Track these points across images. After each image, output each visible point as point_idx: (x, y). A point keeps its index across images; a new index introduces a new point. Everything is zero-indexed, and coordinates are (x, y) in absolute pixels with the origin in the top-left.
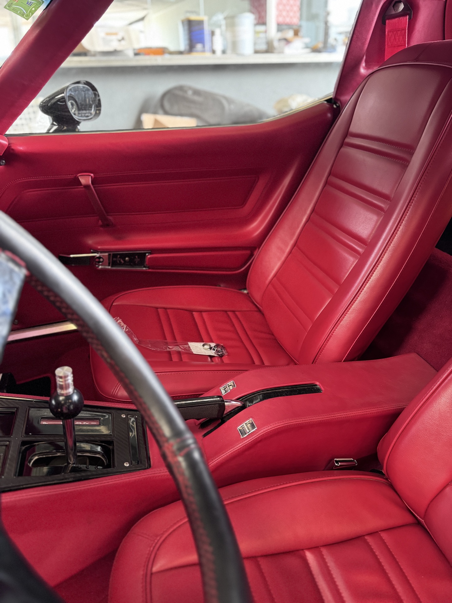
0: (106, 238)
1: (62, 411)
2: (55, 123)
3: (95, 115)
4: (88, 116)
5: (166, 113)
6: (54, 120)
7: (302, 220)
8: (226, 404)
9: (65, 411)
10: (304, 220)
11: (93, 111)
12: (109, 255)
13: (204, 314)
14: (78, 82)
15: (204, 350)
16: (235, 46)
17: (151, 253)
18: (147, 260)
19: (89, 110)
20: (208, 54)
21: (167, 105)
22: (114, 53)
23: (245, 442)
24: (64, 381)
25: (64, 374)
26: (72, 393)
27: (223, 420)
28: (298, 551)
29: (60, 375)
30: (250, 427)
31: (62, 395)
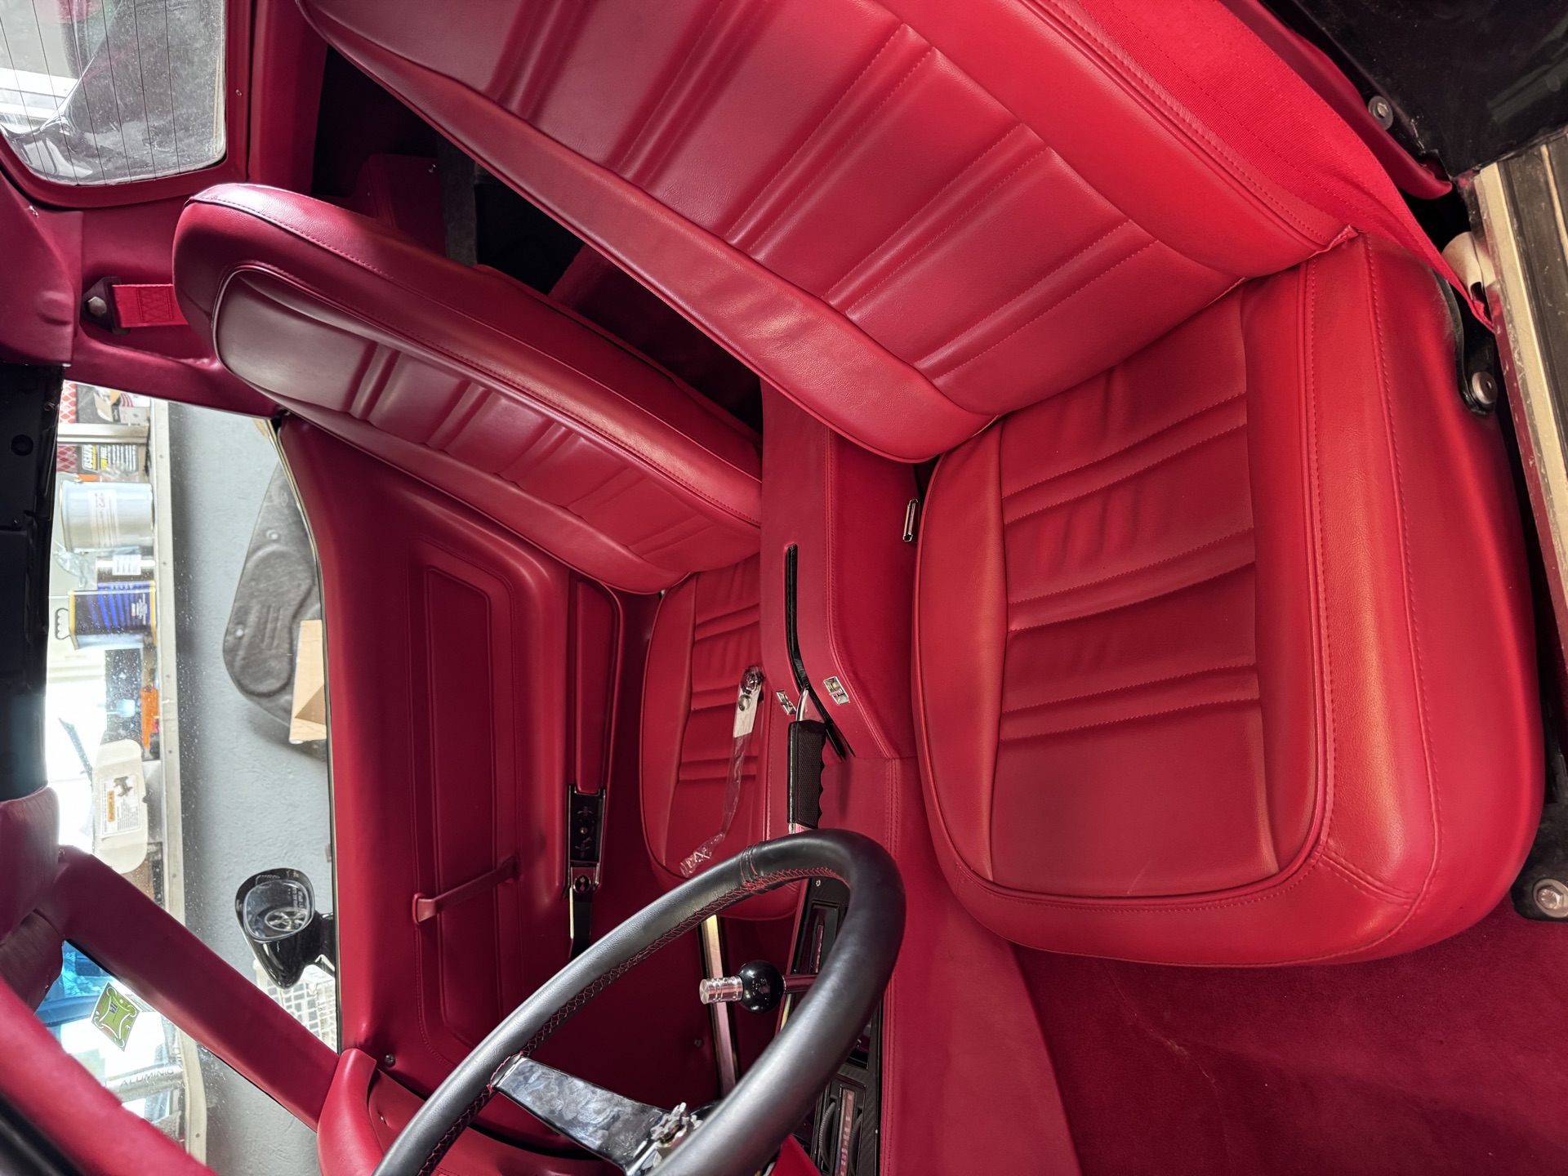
0: (541, 869)
1: (766, 995)
2: (317, 960)
3: (302, 883)
4: (304, 897)
5: (288, 685)
6: (312, 962)
7: (514, 494)
8: (801, 719)
9: (766, 990)
10: (514, 490)
11: (295, 886)
12: (572, 865)
13: (697, 689)
14: (240, 915)
15: (751, 707)
17: (574, 785)
18: (586, 793)
19: (292, 895)
20: (154, 587)
21: (271, 684)
23: (855, 697)
24: (718, 992)
25: (707, 991)
26: (740, 980)
27: (829, 722)
28: (1008, 642)
29: (708, 997)
30: (835, 685)
31: (742, 994)
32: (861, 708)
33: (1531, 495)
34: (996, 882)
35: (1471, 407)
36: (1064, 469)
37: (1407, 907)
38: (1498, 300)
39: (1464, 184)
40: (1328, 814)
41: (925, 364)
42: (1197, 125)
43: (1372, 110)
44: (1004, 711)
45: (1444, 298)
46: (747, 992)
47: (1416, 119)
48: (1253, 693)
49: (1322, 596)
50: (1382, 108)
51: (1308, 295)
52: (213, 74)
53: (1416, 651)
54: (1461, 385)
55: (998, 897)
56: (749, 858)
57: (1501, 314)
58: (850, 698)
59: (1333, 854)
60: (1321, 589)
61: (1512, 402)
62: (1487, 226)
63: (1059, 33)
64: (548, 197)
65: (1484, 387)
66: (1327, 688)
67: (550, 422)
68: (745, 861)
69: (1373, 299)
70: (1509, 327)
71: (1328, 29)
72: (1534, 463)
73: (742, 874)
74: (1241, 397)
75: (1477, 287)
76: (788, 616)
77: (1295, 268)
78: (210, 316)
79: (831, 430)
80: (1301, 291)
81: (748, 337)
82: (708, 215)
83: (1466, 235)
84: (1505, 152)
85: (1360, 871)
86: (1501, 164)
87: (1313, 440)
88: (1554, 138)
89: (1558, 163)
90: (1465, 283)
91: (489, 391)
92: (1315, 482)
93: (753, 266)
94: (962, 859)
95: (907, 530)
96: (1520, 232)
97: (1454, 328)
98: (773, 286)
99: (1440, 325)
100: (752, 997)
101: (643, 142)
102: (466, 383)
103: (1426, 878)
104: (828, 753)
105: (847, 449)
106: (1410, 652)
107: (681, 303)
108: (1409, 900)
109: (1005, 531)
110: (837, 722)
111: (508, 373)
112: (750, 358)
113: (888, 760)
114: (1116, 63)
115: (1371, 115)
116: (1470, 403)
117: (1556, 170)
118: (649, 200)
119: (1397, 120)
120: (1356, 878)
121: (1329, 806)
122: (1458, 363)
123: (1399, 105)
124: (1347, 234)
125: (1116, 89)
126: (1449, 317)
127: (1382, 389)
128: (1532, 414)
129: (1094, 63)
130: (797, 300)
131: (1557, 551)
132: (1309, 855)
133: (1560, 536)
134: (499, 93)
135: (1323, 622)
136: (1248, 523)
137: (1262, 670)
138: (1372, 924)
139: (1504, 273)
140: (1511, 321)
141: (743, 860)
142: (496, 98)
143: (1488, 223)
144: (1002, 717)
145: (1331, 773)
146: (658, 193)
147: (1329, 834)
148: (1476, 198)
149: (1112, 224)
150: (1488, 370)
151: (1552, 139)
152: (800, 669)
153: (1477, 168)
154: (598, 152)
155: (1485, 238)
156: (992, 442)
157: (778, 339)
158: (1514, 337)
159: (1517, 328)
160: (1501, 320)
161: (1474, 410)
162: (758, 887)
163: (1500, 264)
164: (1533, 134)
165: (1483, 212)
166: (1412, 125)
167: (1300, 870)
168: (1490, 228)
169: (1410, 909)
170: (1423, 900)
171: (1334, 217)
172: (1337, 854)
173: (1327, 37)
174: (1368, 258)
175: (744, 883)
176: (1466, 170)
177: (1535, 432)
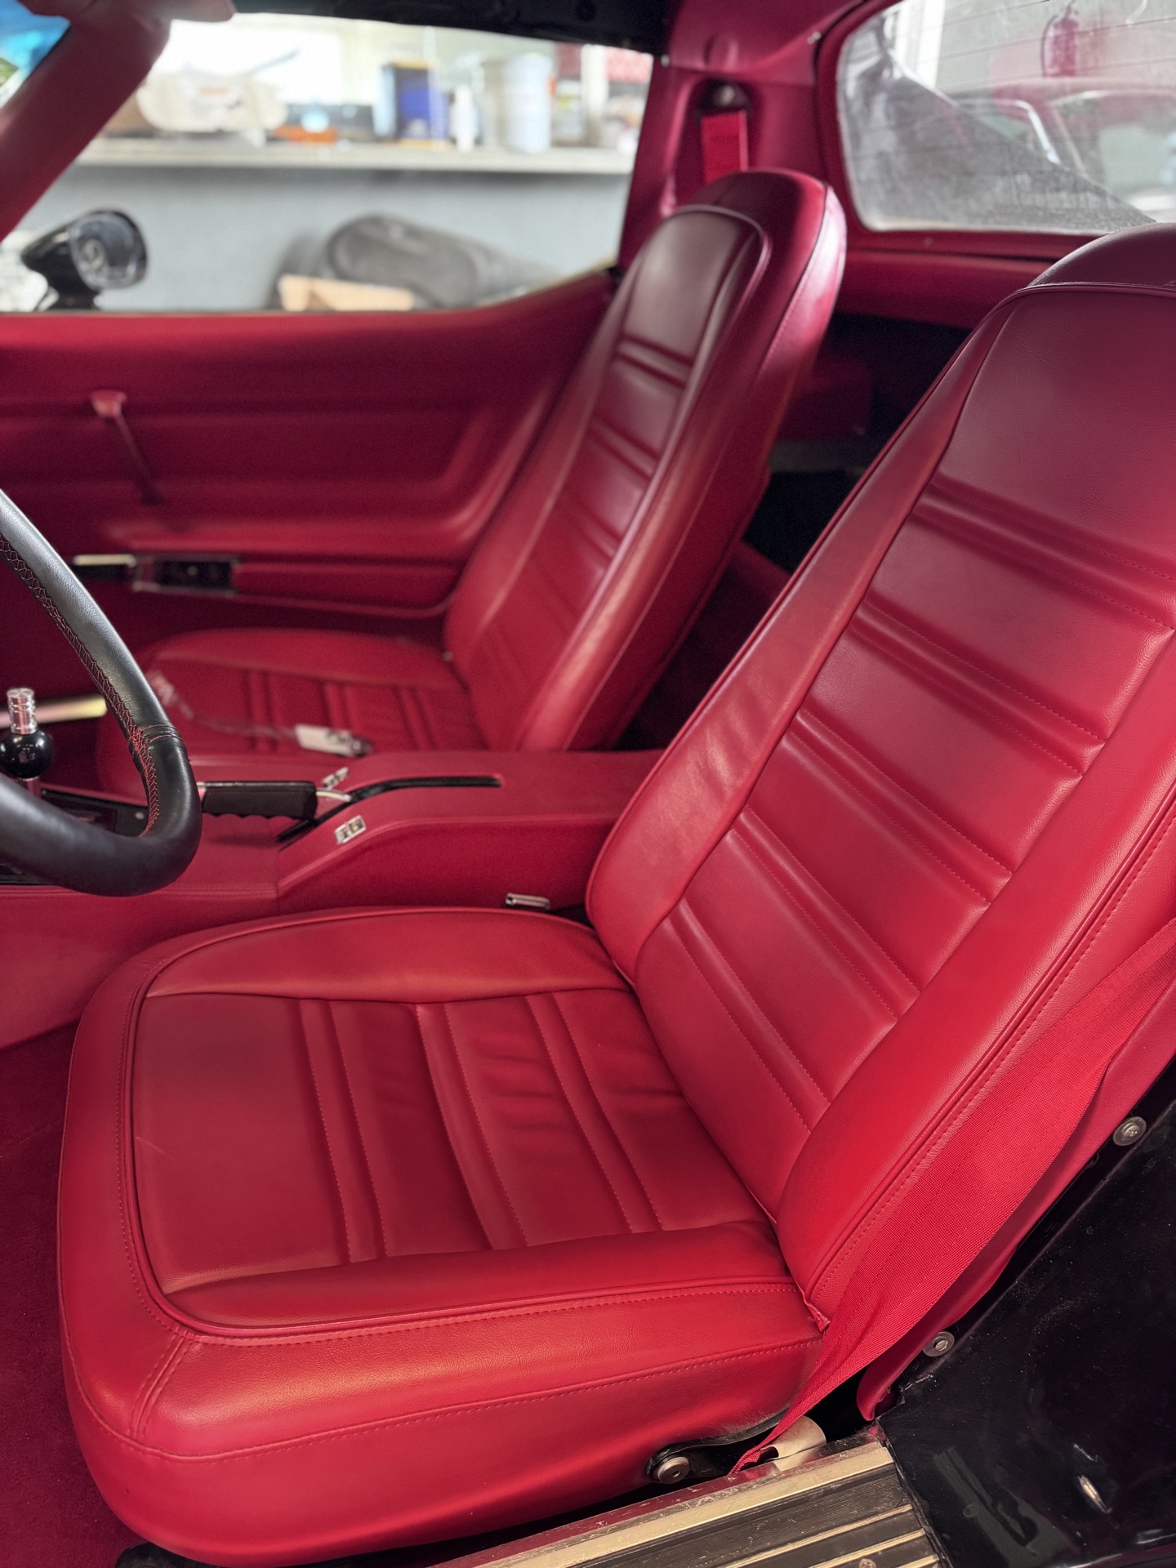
1: (17, 760)
2: (51, 290)
3: (134, 278)
5: (342, 276)
6: (49, 284)
8: (318, 794)
9: (23, 759)
11: (130, 271)
12: (157, 560)
13: (348, 690)
16: (499, 127)
17: (242, 562)
18: (235, 576)
19: (121, 266)
20: (440, 146)
21: (343, 259)
22: (218, 135)
23: (343, 849)
24: (20, 708)
25: (21, 696)
26: (33, 731)
27: (315, 823)
28: (404, 1005)
29: (15, 697)
30: (355, 828)
31: (18, 734)
32: (330, 857)
33: (568, 1525)
34: (145, 1002)
35: (654, 1458)
36: (582, 1052)
37: (128, 1432)
38: (761, 1475)
39: (872, 1432)
40: (229, 1342)
41: (685, 910)
42: (925, 1163)
43: (941, 1335)
44: (330, 1003)
45: (762, 1421)
46: (20, 738)
47: (933, 1379)
48: (356, 1254)
49: (459, 1319)
50: (943, 1345)
51: (762, 1286)
52: (945, 219)
53: (405, 1421)
54: (674, 1446)
55: (129, 1004)
56: (168, 734)
57: (748, 1480)
58: (343, 845)
59: (185, 1350)
60: (468, 1318)
61: (660, 1499)
62: (833, 1458)
63: (1009, 1023)
64: (838, 534)
65: (674, 1469)
66: (364, 1331)
67: (618, 538)
68: (164, 730)
69: (760, 1351)
70: (735, 1489)
71: (1016, 1287)
72: (600, 1526)
73: (150, 726)
74: (658, 1225)
75: (774, 1453)
76: (428, 779)
77: (786, 1271)
78: (717, 203)
79: (615, 820)
80: (766, 1279)
81: (708, 732)
82: (824, 691)
83: (824, 1438)
84: (904, 1470)
85: (167, 1379)
86: (892, 1467)
87: (618, 1300)
88: (919, 1516)
89: (894, 1523)
90: (777, 1440)
91: (647, 479)
92: (576, 1305)
93: (776, 736)
94: (168, 966)
95: (516, 899)
96: (827, 1491)
97: (733, 1434)
98: (757, 756)
99: (734, 1420)
100: (15, 745)
101: (892, 627)
102: (655, 456)
103: (161, 1450)
104: (283, 823)
105: (598, 835)
106: (404, 1415)
107: (739, 667)
108: (135, 1434)
109: (519, 997)
110: (316, 832)
111: (666, 498)
112: (687, 736)
113: (276, 886)
114: (982, 1080)
115: (936, 1335)
116: (658, 1457)
117: (889, 1521)
118: (837, 634)
119: (932, 1360)
120: (159, 1376)
121: (238, 1342)
122: (697, 1441)
123: (946, 1362)
124: (822, 1320)
125: (957, 1081)
126: (742, 1428)
127: (672, 1366)
128: (649, 1519)
129: (982, 1059)
130: (743, 782)
131: (511, 1557)
132: (183, 1324)
133: (526, 1559)
134: (937, 486)
135: (433, 1322)
136: (533, 1240)
137: (381, 1263)
138: (108, 1397)
139: (788, 1479)
140: (740, 1490)
141: (165, 728)
142: (932, 482)
143: (836, 1459)
144: (324, 1001)
145: (274, 1341)
146: (843, 643)
147: (206, 1344)
148: (859, 1445)
149: (824, 1085)
150: (691, 1472)
151: (918, 1514)
152: (372, 792)
153: (888, 1444)
154: (881, 584)
155: (821, 1458)
156: (608, 980)
157: (706, 763)
158: (725, 1495)
159: (735, 1497)
160: (741, 1480)
161: (651, 1461)
162: (136, 744)
163: (796, 1475)
164: (922, 1495)
165: (846, 1454)
166: (927, 1376)
167: (166, 1316)
168: (831, 1462)
169: (125, 1436)
170: (137, 1449)
171: (838, 1306)
172: (185, 1353)
173: (1010, 1285)
174: (800, 1342)
175: (140, 729)
176: (886, 1433)
177: (631, 1525)
